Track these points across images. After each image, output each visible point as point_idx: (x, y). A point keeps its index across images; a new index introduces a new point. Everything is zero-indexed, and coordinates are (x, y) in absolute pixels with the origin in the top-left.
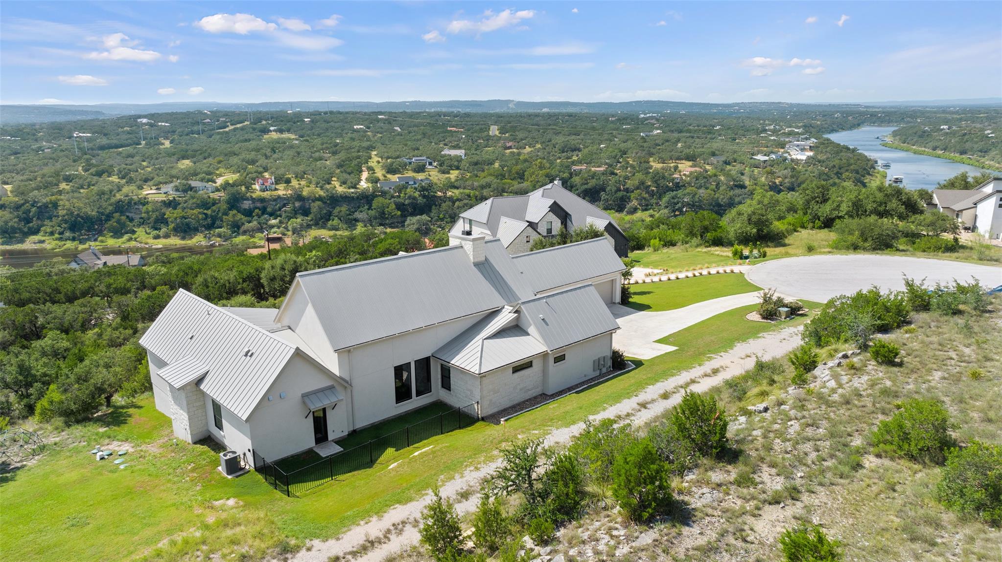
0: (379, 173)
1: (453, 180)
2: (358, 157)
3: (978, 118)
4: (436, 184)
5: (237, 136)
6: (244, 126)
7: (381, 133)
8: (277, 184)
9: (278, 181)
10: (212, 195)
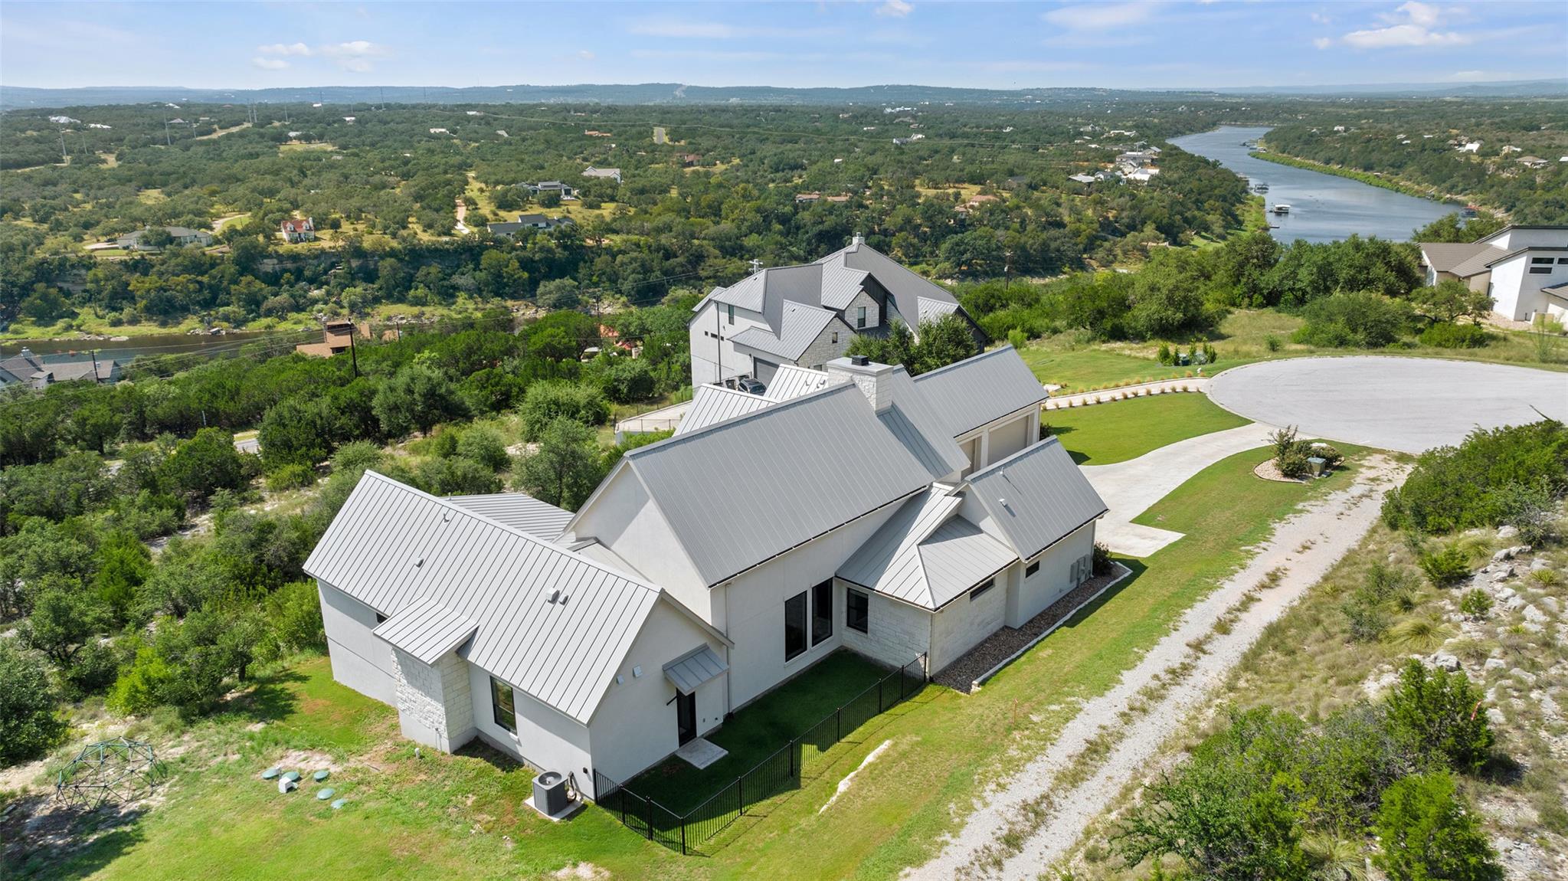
0: (486, 209)
1: (608, 219)
2: (448, 183)
3: (1382, 114)
4: (582, 227)
5: (235, 148)
6: (244, 130)
7: (476, 141)
8: (317, 229)
9: (318, 227)
10: (208, 250)
